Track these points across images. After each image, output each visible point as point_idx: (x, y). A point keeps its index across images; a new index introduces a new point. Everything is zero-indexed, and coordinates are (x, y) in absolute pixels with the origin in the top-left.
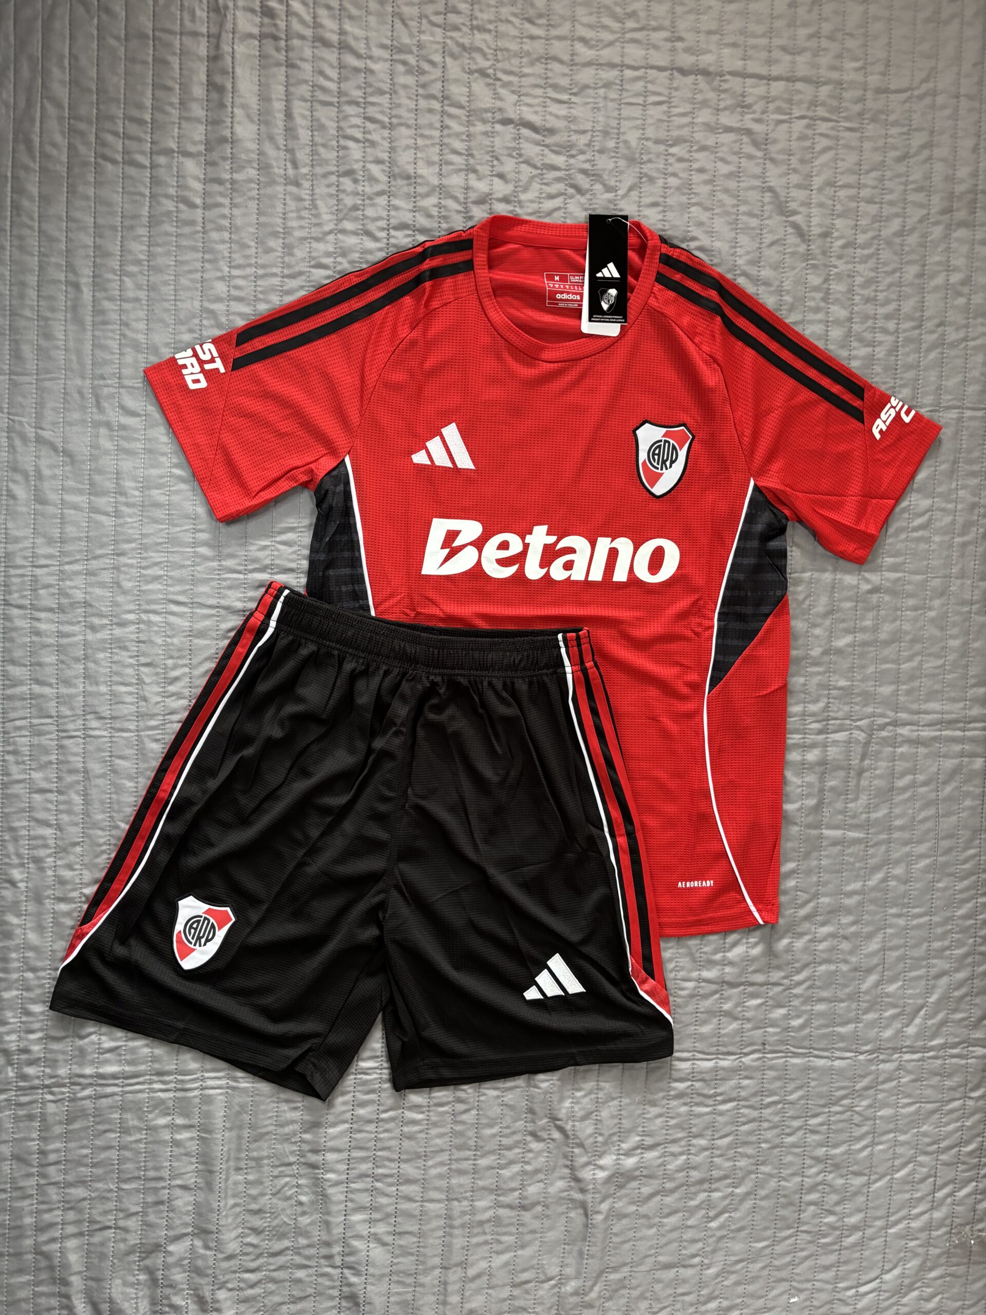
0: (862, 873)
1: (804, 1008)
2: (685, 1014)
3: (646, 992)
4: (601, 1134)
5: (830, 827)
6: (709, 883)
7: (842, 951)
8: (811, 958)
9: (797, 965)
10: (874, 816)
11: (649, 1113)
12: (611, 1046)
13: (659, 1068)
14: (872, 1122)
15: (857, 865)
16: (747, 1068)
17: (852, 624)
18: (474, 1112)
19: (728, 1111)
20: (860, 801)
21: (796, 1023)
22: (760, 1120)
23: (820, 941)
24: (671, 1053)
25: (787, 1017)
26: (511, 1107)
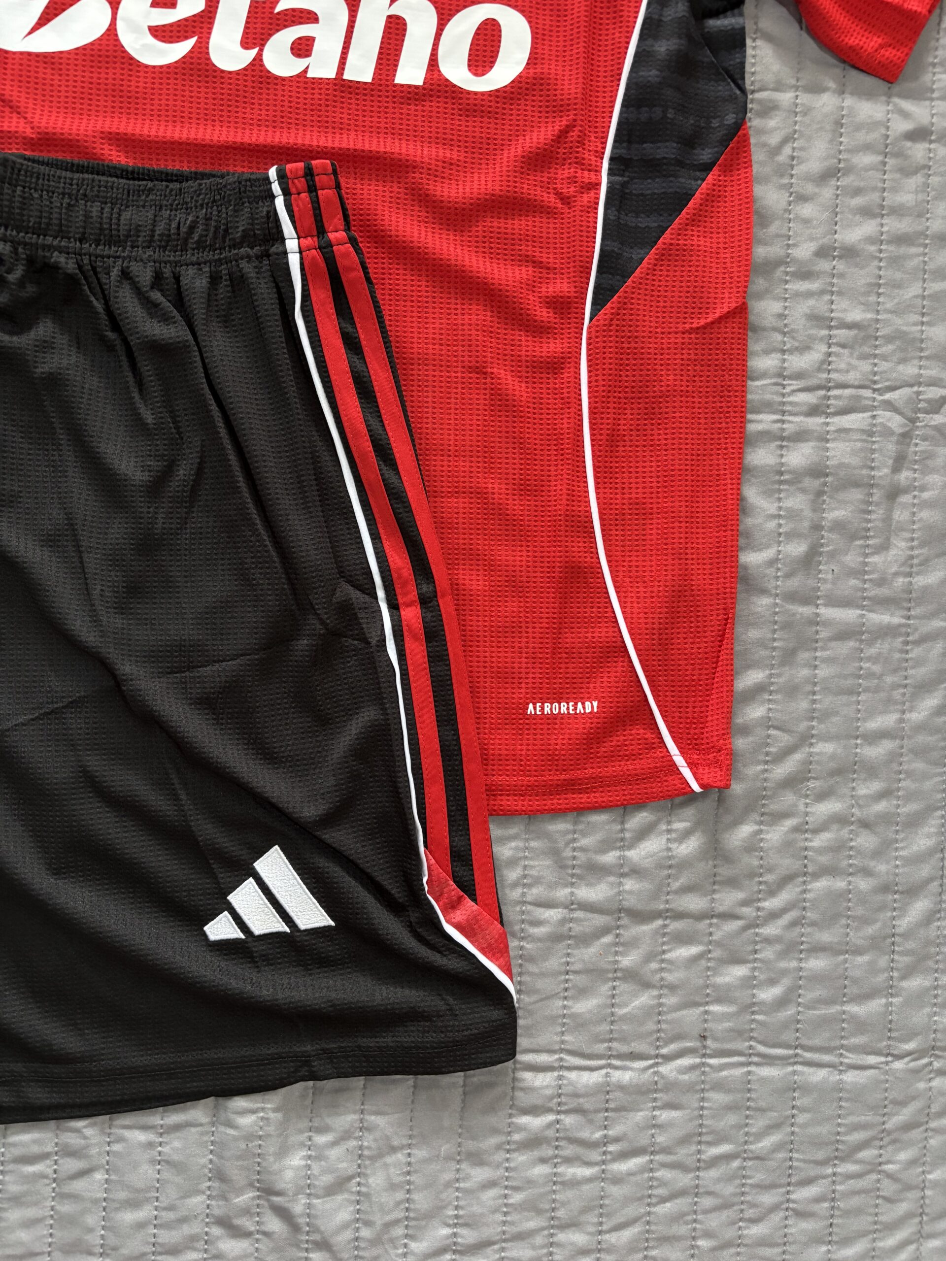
0: (897, 694)
1: (783, 964)
2: (543, 975)
3: (458, 927)
4: (368, 1224)
5: (835, 602)
6: (590, 706)
7: (859, 852)
8: (797, 865)
9: (769, 878)
10: (920, 581)
11: (467, 1178)
12: (387, 1040)
13: (491, 1085)
14: (917, 1194)
15: (889, 679)
16: (670, 1086)
17: (875, 197)
18: (99, 1176)
19: (630, 1174)
20: (893, 552)
21: (767, 995)
22: (696, 1191)
23: (816, 831)
24: (510, 1052)
25: (749, 983)
26: (177, 1167)
